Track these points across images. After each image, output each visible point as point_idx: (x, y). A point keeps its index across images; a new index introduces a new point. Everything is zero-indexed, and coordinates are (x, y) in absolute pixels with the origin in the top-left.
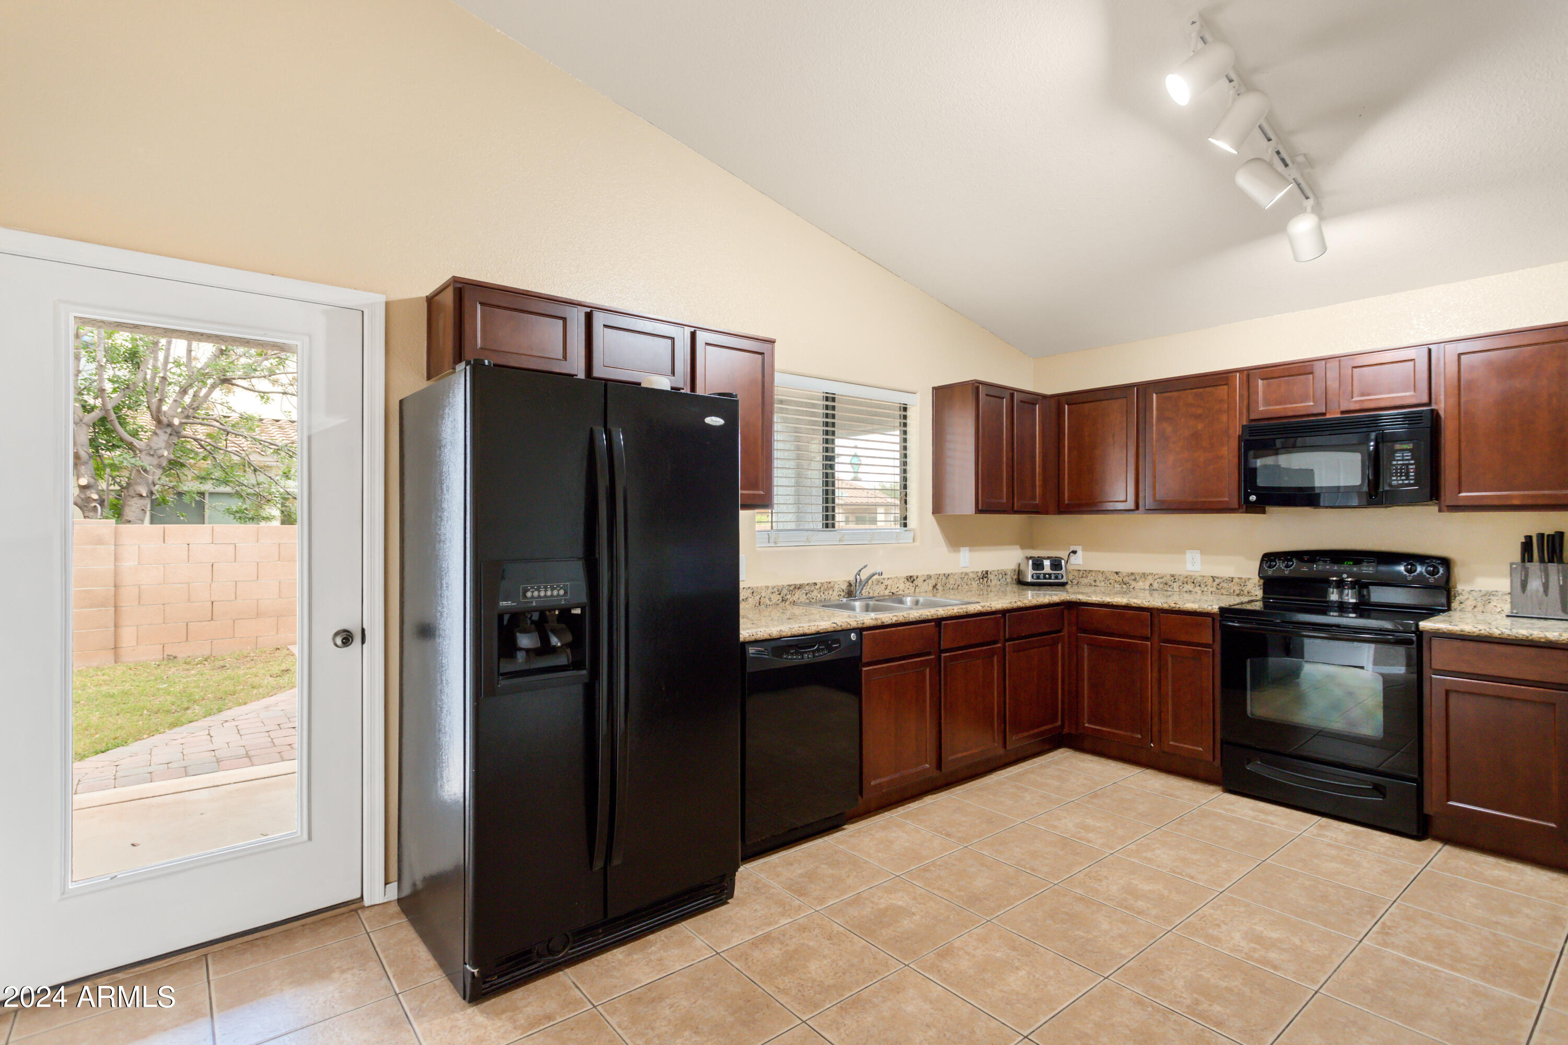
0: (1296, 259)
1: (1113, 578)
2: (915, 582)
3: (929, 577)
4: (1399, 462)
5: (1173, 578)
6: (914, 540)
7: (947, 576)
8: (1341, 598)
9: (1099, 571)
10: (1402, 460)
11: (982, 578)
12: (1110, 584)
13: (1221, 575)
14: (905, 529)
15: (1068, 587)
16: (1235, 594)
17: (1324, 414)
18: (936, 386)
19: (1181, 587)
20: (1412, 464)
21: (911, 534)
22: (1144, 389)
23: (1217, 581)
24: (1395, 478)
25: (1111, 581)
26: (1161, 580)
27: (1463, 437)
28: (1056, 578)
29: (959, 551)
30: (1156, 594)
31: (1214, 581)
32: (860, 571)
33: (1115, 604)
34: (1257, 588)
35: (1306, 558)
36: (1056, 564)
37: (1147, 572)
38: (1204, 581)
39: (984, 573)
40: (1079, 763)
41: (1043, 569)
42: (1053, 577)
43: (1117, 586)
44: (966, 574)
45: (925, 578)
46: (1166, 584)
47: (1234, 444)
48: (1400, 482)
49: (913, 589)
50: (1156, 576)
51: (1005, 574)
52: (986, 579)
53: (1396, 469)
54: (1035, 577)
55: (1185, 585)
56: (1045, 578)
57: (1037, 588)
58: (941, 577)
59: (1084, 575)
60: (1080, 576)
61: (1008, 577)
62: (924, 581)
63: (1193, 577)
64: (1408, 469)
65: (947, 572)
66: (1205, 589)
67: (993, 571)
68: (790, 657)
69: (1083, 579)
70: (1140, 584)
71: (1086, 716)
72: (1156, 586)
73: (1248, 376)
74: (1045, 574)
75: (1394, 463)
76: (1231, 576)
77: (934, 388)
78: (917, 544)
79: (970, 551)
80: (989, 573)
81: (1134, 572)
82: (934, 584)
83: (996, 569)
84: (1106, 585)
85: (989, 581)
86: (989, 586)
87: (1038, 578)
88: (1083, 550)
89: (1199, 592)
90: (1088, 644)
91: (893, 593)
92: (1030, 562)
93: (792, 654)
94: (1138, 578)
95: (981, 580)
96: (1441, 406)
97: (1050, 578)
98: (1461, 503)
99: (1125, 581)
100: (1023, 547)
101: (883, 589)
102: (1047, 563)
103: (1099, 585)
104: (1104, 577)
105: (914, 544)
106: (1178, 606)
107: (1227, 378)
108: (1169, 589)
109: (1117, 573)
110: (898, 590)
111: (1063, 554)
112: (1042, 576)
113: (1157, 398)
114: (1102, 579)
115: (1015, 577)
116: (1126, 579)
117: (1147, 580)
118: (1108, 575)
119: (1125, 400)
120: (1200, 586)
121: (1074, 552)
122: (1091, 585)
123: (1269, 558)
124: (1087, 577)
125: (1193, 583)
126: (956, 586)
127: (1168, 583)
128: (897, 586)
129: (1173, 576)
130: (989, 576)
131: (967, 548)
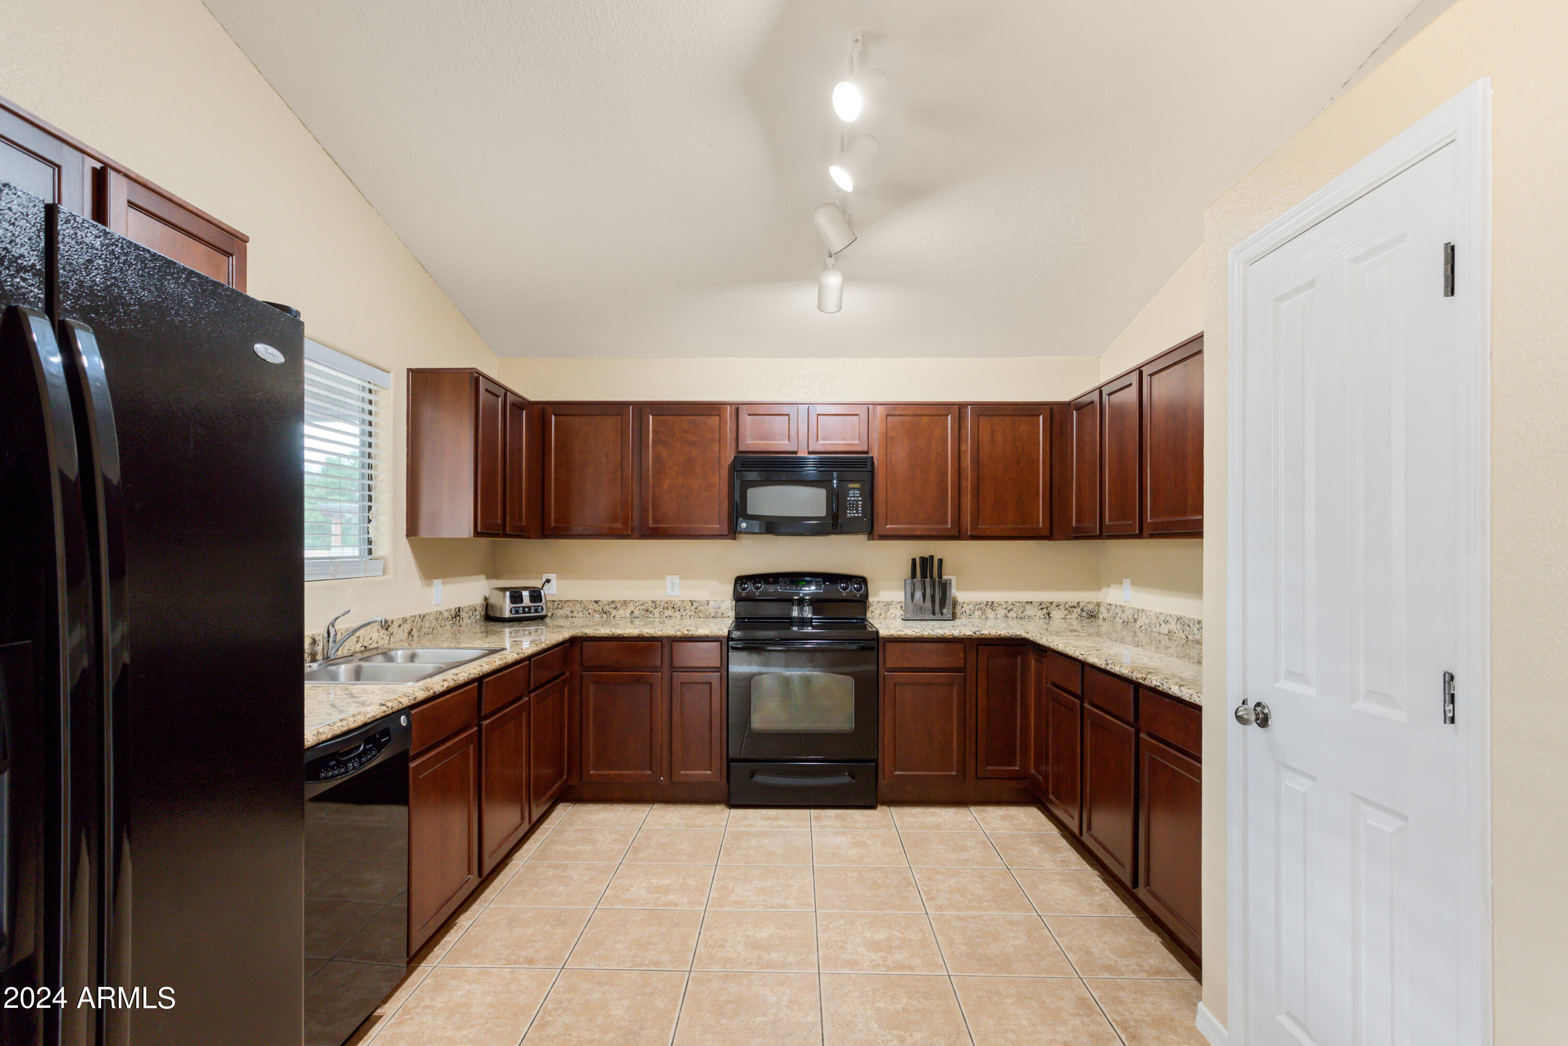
0: (820, 307)
1: (592, 607)
2: (390, 628)
3: (405, 620)
4: (852, 499)
5: (654, 604)
6: (384, 573)
7: (423, 617)
8: (802, 614)
9: (577, 601)
10: (854, 497)
11: (455, 617)
12: (589, 614)
13: (699, 599)
14: (370, 557)
15: (548, 620)
16: (711, 616)
17: (796, 453)
18: (414, 367)
19: (661, 613)
20: (860, 501)
21: (379, 565)
22: (642, 408)
23: (695, 605)
24: (848, 512)
25: (589, 611)
26: (643, 607)
27: (888, 483)
28: (536, 611)
29: (430, 585)
30: (637, 622)
31: (692, 605)
32: (336, 619)
33: (626, 635)
34: (730, 610)
35: (771, 580)
36: (536, 595)
37: (628, 599)
38: (683, 606)
39: (457, 610)
40: (590, 816)
41: (522, 601)
42: (532, 611)
43: (597, 615)
44: (441, 613)
45: (400, 622)
46: (647, 611)
47: (725, 473)
48: (852, 515)
49: (388, 637)
50: (638, 603)
51: (475, 610)
52: (458, 618)
53: (850, 504)
54: (513, 612)
55: (666, 610)
56: (524, 612)
57: (516, 624)
58: (416, 620)
59: (560, 606)
60: (555, 607)
61: (477, 613)
62: (400, 626)
63: (673, 602)
64: (857, 505)
65: (422, 612)
66: (685, 613)
67: (465, 607)
68: (330, 774)
69: (559, 610)
70: (621, 612)
71: (591, 763)
72: (637, 613)
73: (737, 409)
74: (524, 608)
75: (849, 499)
76: (707, 600)
77: (409, 370)
78: (389, 577)
79: (443, 583)
80: (461, 610)
81: (614, 599)
82: (409, 629)
83: (467, 604)
84: (584, 616)
85: (461, 620)
86: (461, 626)
87: (517, 612)
88: (558, 579)
89: (679, 617)
90: (593, 683)
91: (365, 647)
92: (508, 594)
93: (333, 768)
94: (618, 606)
95: (454, 619)
96: (875, 453)
97: (530, 612)
98: (888, 533)
99: (605, 610)
100: (489, 577)
101: (354, 643)
102: (526, 594)
103: (576, 615)
104: (583, 606)
105: (384, 578)
106: (691, 633)
107: (719, 409)
108: (651, 616)
109: (596, 602)
110: (371, 641)
111: (537, 584)
112: (521, 610)
113: (653, 419)
114: (580, 609)
115: (483, 613)
116: (606, 608)
117: (628, 608)
118: (587, 605)
119: (620, 417)
120: (679, 610)
121: (548, 581)
122: (567, 617)
123: (741, 580)
124: (562, 608)
125: (673, 608)
126: (431, 629)
127: (649, 610)
128: (370, 636)
129: (654, 602)
130: (461, 614)
131: (440, 581)
